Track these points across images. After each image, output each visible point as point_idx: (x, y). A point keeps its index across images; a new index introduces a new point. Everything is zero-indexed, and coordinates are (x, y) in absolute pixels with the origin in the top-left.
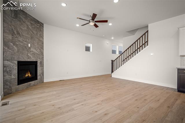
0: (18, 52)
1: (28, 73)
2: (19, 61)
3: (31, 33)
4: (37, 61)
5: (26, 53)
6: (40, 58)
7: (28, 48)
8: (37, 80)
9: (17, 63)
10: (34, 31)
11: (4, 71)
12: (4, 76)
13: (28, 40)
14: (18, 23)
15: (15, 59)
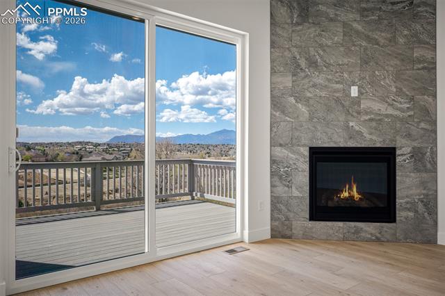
0: (311, 119)
1: (351, 188)
2: (320, 144)
3: (364, 44)
4: (394, 149)
5: (342, 118)
6: (409, 136)
7: (347, 103)
8: (394, 220)
9: (307, 153)
10: (376, 35)
11: (273, 174)
12: (272, 186)
13: (350, 73)
14: (313, 31)
15: (303, 141)
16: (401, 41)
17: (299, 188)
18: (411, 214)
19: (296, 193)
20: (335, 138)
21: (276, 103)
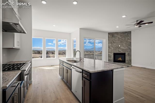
0: (114, 49)
1: (120, 58)
2: (115, 53)
3: (121, 40)
4: (125, 53)
5: (118, 49)
6: (127, 52)
7: (119, 47)
8: (125, 62)
9: (113, 54)
10: (123, 39)
11: (108, 56)
12: (108, 58)
13: (119, 43)
14: (114, 38)
15: (113, 52)
16: (126, 39)
17: (112, 58)
18: (128, 62)
19: (112, 59)
20: (117, 52)
21: (109, 47)
